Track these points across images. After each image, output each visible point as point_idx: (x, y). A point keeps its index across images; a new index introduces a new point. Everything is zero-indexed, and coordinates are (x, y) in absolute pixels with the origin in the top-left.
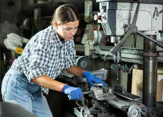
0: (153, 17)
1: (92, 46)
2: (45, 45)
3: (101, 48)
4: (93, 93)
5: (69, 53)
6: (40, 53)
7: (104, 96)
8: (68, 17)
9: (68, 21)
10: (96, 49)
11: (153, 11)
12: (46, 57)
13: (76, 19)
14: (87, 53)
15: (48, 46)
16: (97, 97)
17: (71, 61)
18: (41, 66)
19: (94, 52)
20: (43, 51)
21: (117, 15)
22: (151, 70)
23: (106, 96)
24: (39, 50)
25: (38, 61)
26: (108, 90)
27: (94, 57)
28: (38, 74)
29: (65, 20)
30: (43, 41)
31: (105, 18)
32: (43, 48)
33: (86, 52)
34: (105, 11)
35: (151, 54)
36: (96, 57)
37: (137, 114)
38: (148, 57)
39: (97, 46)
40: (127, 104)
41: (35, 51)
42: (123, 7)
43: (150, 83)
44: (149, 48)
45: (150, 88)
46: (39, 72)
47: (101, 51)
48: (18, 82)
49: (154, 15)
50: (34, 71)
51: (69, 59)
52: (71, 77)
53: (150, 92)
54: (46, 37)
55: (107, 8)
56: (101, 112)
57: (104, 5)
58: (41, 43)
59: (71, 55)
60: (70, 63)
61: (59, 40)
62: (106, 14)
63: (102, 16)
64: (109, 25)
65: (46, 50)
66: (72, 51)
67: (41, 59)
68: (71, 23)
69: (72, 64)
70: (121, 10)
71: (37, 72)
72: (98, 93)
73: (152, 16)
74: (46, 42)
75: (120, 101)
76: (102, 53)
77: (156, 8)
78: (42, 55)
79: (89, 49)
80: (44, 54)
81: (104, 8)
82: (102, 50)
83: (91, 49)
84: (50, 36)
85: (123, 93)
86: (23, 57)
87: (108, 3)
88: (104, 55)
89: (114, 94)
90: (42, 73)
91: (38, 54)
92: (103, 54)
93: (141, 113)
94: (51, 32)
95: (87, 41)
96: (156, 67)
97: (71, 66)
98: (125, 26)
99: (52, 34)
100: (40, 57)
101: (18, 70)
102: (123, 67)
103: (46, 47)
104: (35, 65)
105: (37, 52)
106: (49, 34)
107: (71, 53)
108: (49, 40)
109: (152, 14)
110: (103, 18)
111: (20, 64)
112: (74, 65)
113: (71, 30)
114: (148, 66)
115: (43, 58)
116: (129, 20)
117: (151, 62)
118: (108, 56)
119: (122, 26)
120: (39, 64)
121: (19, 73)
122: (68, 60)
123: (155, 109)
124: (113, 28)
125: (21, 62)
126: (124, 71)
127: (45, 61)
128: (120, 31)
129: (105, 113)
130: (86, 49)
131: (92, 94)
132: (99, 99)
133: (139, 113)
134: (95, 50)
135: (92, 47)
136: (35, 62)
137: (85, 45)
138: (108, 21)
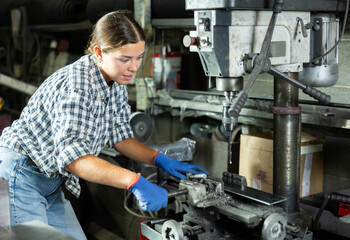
0: (295, 38)
1: (153, 90)
2: (83, 94)
3: (173, 94)
4: (187, 193)
5: (119, 110)
6: (76, 110)
7: (209, 199)
8: (123, 34)
9: (125, 43)
10: (161, 96)
11: (293, 27)
12: (88, 118)
13: (138, 37)
14: (142, 104)
15: (89, 97)
16: (195, 201)
17: (123, 128)
18: (81, 136)
19: (156, 101)
20: (81, 108)
21: (230, 37)
22: (289, 140)
23: (213, 198)
24: (73, 106)
25: (75, 128)
26: (215, 186)
27: (157, 112)
28: (78, 153)
29: (117, 41)
30: (78, 86)
31: (209, 44)
32: (82, 100)
33: (138, 103)
34: (208, 28)
35: (290, 109)
36: (161, 111)
37: (280, 231)
38: (284, 116)
39: (164, 90)
40: (259, 212)
41: (65, 106)
42: (241, 20)
43: (288, 165)
44: (285, 97)
45: (288, 175)
46: (81, 149)
47: (172, 100)
48: (19, 176)
49: (296, 34)
50: (69, 148)
51: (118, 121)
52: (114, 155)
53: (288, 183)
54: (83, 78)
55: (213, 23)
56: (203, 230)
57: (205, 17)
58: (76, 91)
59: (122, 115)
60: (121, 132)
61: (105, 83)
62: (211, 35)
63: (202, 38)
64: (217, 56)
65: (88, 104)
66: (124, 107)
67: (80, 123)
68: (130, 45)
69: (125, 134)
70: (238, 25)
71: (75, 149)
72: (197, 194)
73: (293, 35)
74: (86, 88)
75: (241, 206)
76: (174, 103)
77: (299, 20)
78: (80, 116)
79: (145, 97)
80: (84, 113)
81: (207, 22)
82: (175, 98)
83: (150, 96)
84: (90, 76)
85: (243, 188)
86: (24, 123)
87: (214, 12)
88: (179, 109)
89: (226, 192)
90: (86, 151)
91: (72, 114)
92: (176, 105)
93: (287, 229)
94: (90, 67)
95: (142, 80)
96: (299, 135)
97: (124, 138)
98: (246, 58)
99: (92, 72)
100: (76, 119)
101: (17, 150)
102: (216, 130)
103: (86, 98)
104: (69, 136)
105: (68, 110)
106: (86, 72)
107: (122, 111)
108: (90, 85)
109: (293, 32)
110: (204, 41)
111: (21, 136)
112: (130, 135)
113: (129, 62)
114: (284, 133)
115: (83, 120)
116: (252, 45)
117: (289, 125)
118: (187, 110)
119: (239, 58)
120: (78, 133)
121: (19, 156)
122: (117, 125)
123: (299, 216)
124: (224, 63)
125: (22, 132)
126: (220, 140)
127: (87, 126)
128: (236, 68)
129: (212, 231)
130: (138, 96)
131: (184, 196)
132: (201, 205)
133: (282, 229)
134: (158, 98)
135: (152, 92)
136: (69, 130)
137: (137, 88)
138: (214, 49)
